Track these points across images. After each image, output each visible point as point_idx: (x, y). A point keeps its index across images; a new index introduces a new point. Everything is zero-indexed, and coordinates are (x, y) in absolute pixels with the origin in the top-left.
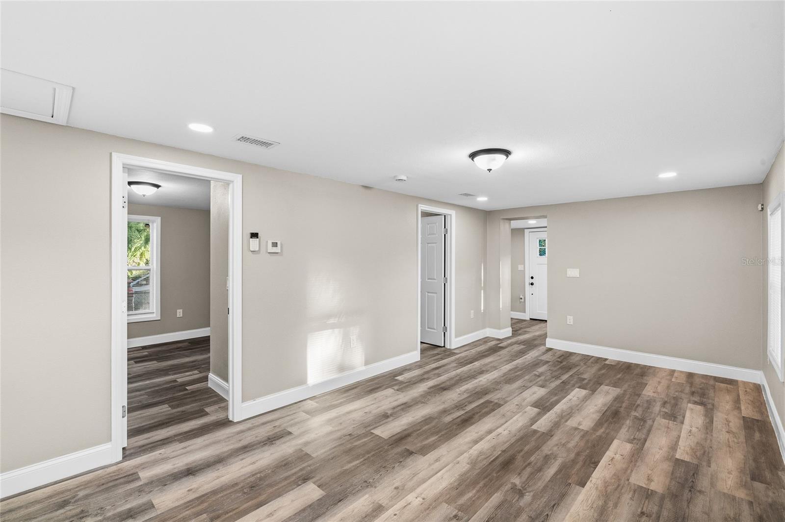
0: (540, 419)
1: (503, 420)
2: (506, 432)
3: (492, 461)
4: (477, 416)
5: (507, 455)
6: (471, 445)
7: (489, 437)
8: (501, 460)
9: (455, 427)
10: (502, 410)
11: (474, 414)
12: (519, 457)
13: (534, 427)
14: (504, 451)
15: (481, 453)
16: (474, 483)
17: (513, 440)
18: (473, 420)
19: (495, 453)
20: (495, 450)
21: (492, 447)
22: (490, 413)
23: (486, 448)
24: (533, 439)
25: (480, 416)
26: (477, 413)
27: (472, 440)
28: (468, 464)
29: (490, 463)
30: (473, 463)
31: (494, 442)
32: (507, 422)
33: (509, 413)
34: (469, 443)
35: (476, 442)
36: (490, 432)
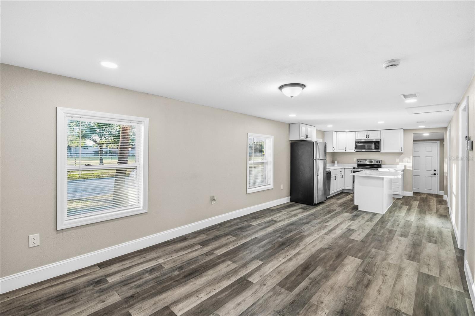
0: (253, 270)
1: (279, 268)
2: (280, 259)
3: (289, 245)
4: (299, 272)
5: (282, 248)
6: (300, 252)
7: (290, 256)
8: (285, 246)
9: (312, 263)
10: (279, 278)
11: (302, 274)
12: (276, 247)
13: (261, 263)
14: (283, 249)
15: (294, 249)
16: (296, 239)
17: (277, 255)
18: (301, 268)
19: (288, 249)
20: (288, 250)
21: (289, 251)
22: (289, 275)
23: (292, 251)
24: (266, 255)
25: (297, 272)
26: (299, 275)
27: (300, 255)
28: (300, 245)
29: (290, 245)
30: (297, 245)
31: (288, 254)
32: (278, 267)
33: (275, 275)
34: (301, 253)
35: (298, 254)
36: (290, 260)
